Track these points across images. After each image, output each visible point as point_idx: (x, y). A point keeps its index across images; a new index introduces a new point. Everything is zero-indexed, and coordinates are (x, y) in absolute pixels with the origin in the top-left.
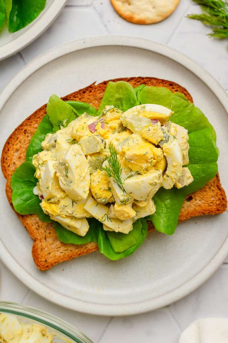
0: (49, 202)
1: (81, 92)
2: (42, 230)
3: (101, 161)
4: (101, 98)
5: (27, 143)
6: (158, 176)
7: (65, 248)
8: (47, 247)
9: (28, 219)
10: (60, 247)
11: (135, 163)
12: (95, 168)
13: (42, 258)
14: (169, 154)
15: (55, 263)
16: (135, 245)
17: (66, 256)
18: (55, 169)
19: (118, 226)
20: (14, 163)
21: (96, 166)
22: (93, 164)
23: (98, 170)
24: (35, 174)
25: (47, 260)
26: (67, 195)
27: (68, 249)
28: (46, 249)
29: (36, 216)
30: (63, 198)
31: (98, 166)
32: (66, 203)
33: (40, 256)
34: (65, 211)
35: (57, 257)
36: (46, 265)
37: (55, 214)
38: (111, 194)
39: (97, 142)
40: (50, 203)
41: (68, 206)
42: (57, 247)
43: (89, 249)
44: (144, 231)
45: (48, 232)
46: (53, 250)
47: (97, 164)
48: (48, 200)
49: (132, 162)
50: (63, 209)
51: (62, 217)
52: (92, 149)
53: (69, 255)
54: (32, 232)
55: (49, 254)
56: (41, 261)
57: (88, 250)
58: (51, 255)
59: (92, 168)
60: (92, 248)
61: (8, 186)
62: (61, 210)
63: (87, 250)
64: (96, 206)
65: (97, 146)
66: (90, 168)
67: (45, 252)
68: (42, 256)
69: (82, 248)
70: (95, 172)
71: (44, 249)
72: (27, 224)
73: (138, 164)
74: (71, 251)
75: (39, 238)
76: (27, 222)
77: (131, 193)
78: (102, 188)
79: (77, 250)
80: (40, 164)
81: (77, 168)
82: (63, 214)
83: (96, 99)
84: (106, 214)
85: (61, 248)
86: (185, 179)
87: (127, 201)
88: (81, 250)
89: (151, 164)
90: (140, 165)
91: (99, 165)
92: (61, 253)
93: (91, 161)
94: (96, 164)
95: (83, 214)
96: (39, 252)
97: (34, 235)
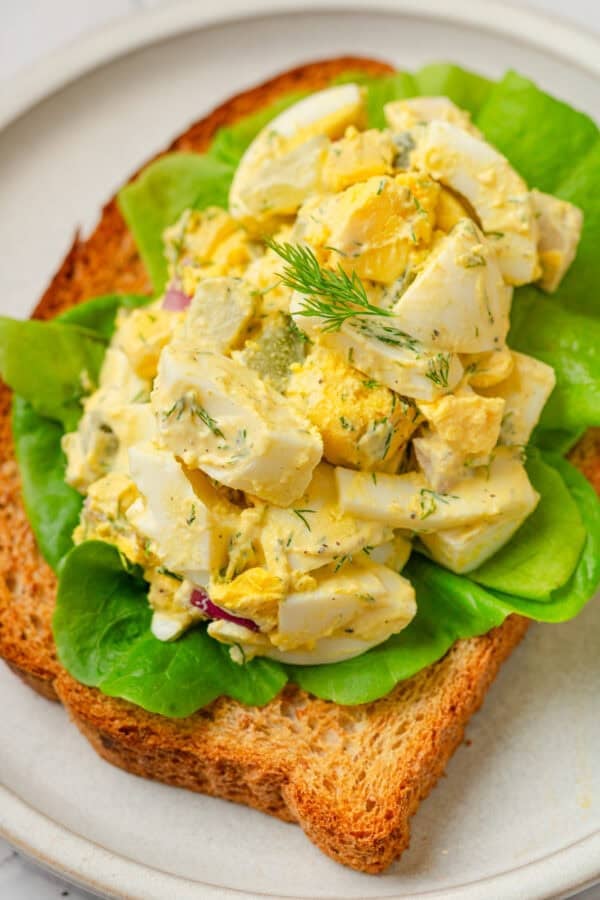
0: (230, 571)
1: (63, 280)
2: (280, 734)
3: (280, 340)
4: (135, 258)
5: (24, 536)
6: (468, 234)
7: (393, 723)
8: (337, 764)
9: (210, 734)
10: (377, 735)
11: (375, 246)
12: (280, 372)
13: (351, 805)
14: (448, 166)
15: (402, 787)
16: (586, 542)
17: (416, 744)
18: (167, 447)
19: (488, 494)
20: (35, 620)
21: (278, 362)
22: (262, 363)
23: (294, 366)
24: (122, 558)
25: (372, 799)
26: (268, 506)
27: (405, 719)
28: (340, 772)
29: (227, 706)
30: (261, 523)
31: (282, 359)
32: (280, 531)
33: (341, 807)
34: (297, 557)
35: (394, 768)
36: (382, 814)
37: (278, 591)
38: (385, 391)
39: (224, 292)
40: (235, 575)
41: (292, 535)
42: (367, 741)
43: (469, 670)
44: (581, 493)
45: (301, 724)
46: (361, 760)
47: (276, 357)
48: (222, 572)
49: (365, 248)
50: (287, 554)
51: (304, 588)
52: (228, 323)
53: (424, 732)
54: (254, 757)
55: (363, 775)
56: (356, 818)
57: (466, 673)
58: (370, 777)
59: (271, 378)
60: (473, 661)
61: (70, 690)
62: (283, 560)
63: (463, 676)
64: (375, 482)
65: (233, 303)
66: (267, 378)
67: (344, 782)
68: (346, 802)
69: (446, 684)
70: (287, 382)
71: (335, 777)
72: (221, 748)
73: (385, 243)
74: (419, 718)
75: (291, 758)
76: (216, 743)
77: (436, 333)
78: (345, 392)
79: (435, 701)
80: (115, 516)
81: (227, 383)
82: (299, 576)
83: (120, 271)
84: (422, 492)
85: (381, 736)
86: (556, 223)
87: (447, 372)
88: (445, 691)
89: (423, 211)
90: (393, 241)
91: (283, 355)
92: (398, 745)
93: (252, 359)
94: (273, 355)
95: (357, 531)
96: (329, 797)
97: (269, 762)
